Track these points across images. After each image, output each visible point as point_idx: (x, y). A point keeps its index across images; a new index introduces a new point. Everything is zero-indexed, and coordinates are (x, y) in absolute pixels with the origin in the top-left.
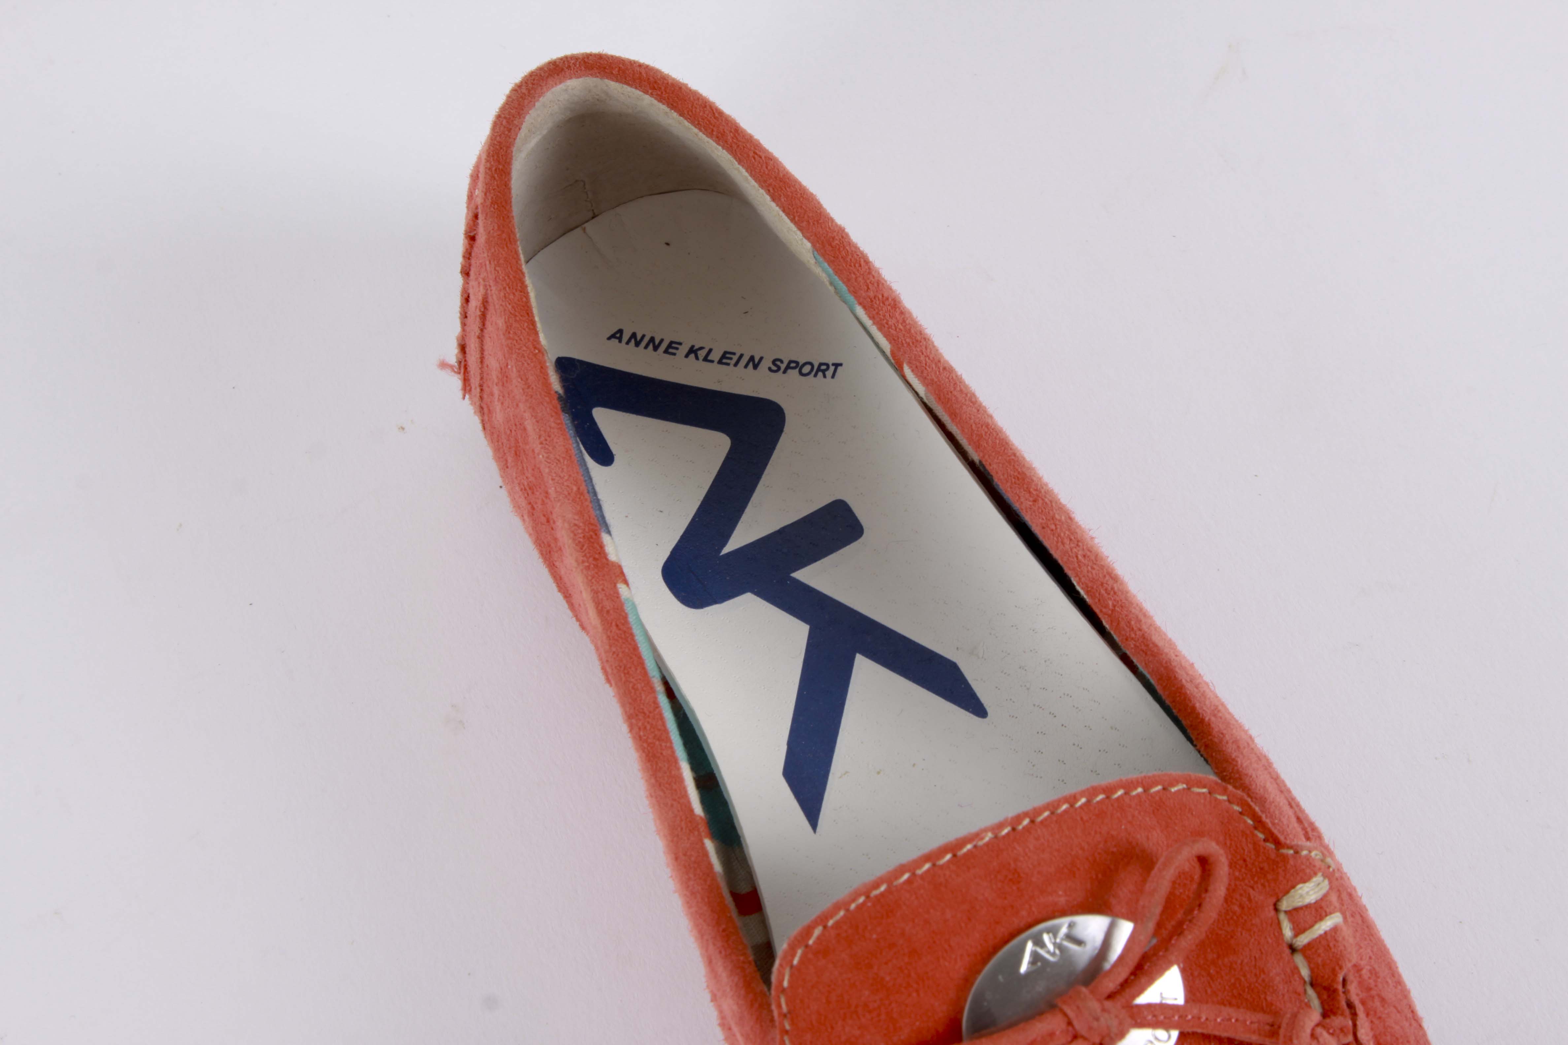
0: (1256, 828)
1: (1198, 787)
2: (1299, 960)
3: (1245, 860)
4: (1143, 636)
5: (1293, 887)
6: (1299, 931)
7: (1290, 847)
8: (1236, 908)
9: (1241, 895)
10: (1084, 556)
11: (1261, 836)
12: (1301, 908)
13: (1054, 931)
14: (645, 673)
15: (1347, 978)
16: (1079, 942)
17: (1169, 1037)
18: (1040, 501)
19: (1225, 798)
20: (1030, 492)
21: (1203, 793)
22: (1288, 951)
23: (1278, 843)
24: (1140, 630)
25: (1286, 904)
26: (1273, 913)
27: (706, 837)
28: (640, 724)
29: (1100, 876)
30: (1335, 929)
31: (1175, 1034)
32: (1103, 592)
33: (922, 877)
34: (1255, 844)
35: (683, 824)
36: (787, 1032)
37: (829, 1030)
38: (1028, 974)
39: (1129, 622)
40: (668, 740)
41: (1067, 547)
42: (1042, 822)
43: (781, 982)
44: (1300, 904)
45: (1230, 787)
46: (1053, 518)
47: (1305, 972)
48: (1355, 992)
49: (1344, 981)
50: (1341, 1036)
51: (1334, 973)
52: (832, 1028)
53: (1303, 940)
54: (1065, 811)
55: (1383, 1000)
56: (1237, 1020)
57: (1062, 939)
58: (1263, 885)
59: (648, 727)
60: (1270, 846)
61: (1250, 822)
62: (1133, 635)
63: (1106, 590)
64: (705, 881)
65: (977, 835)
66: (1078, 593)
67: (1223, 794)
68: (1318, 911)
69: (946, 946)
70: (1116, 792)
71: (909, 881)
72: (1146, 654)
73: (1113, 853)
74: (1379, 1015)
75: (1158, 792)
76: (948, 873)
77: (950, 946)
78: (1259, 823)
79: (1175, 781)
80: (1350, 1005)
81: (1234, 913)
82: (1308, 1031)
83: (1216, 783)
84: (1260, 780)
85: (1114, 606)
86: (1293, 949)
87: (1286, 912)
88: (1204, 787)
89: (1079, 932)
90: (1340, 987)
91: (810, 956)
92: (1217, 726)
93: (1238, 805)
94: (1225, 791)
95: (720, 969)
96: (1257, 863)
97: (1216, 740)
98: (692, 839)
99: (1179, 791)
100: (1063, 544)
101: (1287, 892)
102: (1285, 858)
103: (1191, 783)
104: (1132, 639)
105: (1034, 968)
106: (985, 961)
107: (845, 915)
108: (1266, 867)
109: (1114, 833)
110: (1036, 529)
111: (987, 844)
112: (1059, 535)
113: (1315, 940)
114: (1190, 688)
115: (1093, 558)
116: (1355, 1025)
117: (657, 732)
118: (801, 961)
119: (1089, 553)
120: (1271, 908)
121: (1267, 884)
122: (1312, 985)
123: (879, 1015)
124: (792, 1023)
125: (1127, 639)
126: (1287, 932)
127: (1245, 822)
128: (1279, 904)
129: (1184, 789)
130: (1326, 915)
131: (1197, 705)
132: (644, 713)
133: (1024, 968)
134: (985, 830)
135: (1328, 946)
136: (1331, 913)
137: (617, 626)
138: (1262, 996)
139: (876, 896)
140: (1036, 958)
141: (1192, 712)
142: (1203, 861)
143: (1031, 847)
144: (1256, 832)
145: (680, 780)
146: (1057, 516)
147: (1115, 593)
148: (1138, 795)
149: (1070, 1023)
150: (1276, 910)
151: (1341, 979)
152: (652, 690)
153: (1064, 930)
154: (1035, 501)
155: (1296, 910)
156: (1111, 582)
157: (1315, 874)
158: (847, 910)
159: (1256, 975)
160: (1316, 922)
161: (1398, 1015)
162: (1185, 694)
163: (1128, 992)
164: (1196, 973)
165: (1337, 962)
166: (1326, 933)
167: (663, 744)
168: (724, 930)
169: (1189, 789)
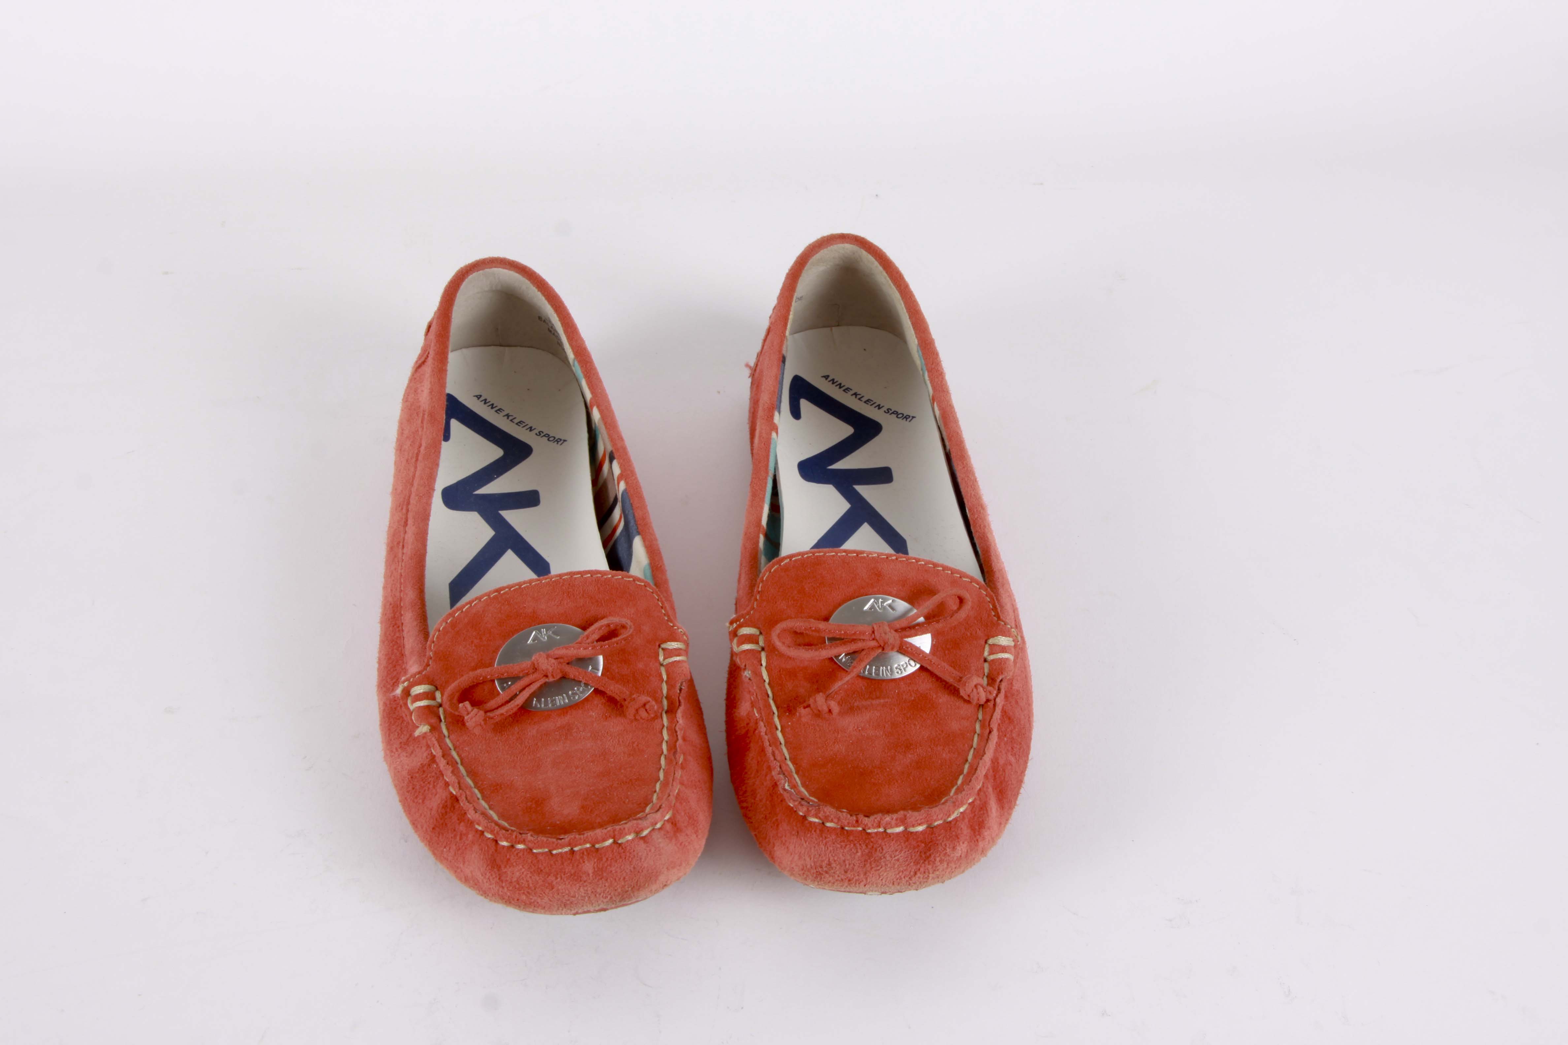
0: (992, 610)
1: (976, 584)
2: (986, 665)
3: (981, 618)
4: (984, 533)
5: (997, 636)
6: (991, 653)
7: (1002, 621)
8: (969, 634)
9: (973, 630)
10: (974, 495)
11: (993, 613)
12: (996, 645)
13: (884, 600)
14: (767, 466)
15: (1003, 680)
16: (893, 609)
17: (915, 665)
18: (966, 468)
19: (985, 593)
20: (963, 464)
21: (976, 587)
22: (983, 660)
23: (999, 618)
24: (984, 530)
25: (991, 641)
26: (983, 643)
27: (762, 534)
28: (756, 482)
29: (915, 591)
30: (1007, 659)
31: (918, 666)
32: (975, 510)
33: (839, 556)
34: (989, 615)
35: (754, 523)
36: (757, 600)
37: (774, 603)
38: (866, 612)
39: (981, 525)
40: (765, 491)
41: (969, 489)
42: (900, 561)
43: (763, 577)
44: (997, 643)
45: (989, 589)
46: (968, 477)
47: (986, 671)
48: (1004, 686)
49: (1001, 681)
50: (988, 694)
51: (998, 674)
52: (776, 603)
53: (992, 657)
54: (913, 562)
55: (1017, 702)
56: (947, 670)
57: (887, 605)
58: (985, 630)
59: (759, 483)
60: (996, 618)
61: (991, 606)
62: (980, 530)
63: (977, 510)
64: (753, 545)
65: (871, 553)
66: (966, 513)
67: (985, 591)
68: (1004, 649)
69: (837, 588)
70: (938, 567)
71: (833, 556)
72: (982, 539)
73: (925, 586)
74: (1012, 704)
75: (957, 577)
76: (851, 560)
77: (839, 588)
78: (995, 608)
79: (967, 576)
80: (999, 689)
81: (967, 635)
82: (975, 683)
83: (984, 585)
84: (1004, 599)
85: (977, 517)
86: (985, 660)
87: (989, 645)
88: (978, 584)
89: (894, 605)
90: (998, 680)
91: (779, 569)
92: (997, 574)
93: (989, 598)
94: (986, 590)
95: (743, 580)
96: (986, 621)
97: (995, 579)
98: (755, 529)
99: (966, 581)
100: (968, 487)
101: (993, 637)
102: (999, 624)
103: (973, 580)
104: (979, 532)
105: (870, 611)
106: (850, 599)
107: (801, 558)
108: (989, 624)
109: (930, 580)
110: (959, 480)
111: (873, 557)
112: (967, 484)
113: (996, 659)
114: (993, 558)
115: (978, 498)
116: (997, 695)
117: (761, 487)
118: (775, 571)
119: (976, 494)
120: (984, 641)
121: (986, 630)
122: (987, 677)
123: (797, 604)
124: (760, 597)
125: (977, 532)
126: (986, 653)
127: (989, 606)
128: (988, 640)
129: (969, 581)
130: (1006, 652)
131: (993, 564)
132: (759, 479)
133: (866, 608)
134: (875, 553)
135: (1001, 663)
136: (1008, 653)
137: (764, 444)
138: (964, 671)
139: (817, 556)
140: (872, 607)
141: (990, 566)
142: (961, 600)
143: (891, 567)
144: (992, 611)
145: (762, 508)
146: (970, 476)
147: (980, 513)
148: (948, 573)
149: (873, 632)
150: (986, 642)
151: (1000, 679)
152: (767, 472)
153: (890, 602)
154: (964, 467)
155: (994, 645)
156: (980, 509)
157: (1009, 637)
158: (803, 556)
159: (965, 662)
160: (1000, 653)
161: (1021, 711)
162: (991, 559)
163: (904, 633)
164: (939, 649)
165: (1001, 671)
166: (1002, 658)
167: (761, 492)
168: (751, 565)
169: (971, 582)
